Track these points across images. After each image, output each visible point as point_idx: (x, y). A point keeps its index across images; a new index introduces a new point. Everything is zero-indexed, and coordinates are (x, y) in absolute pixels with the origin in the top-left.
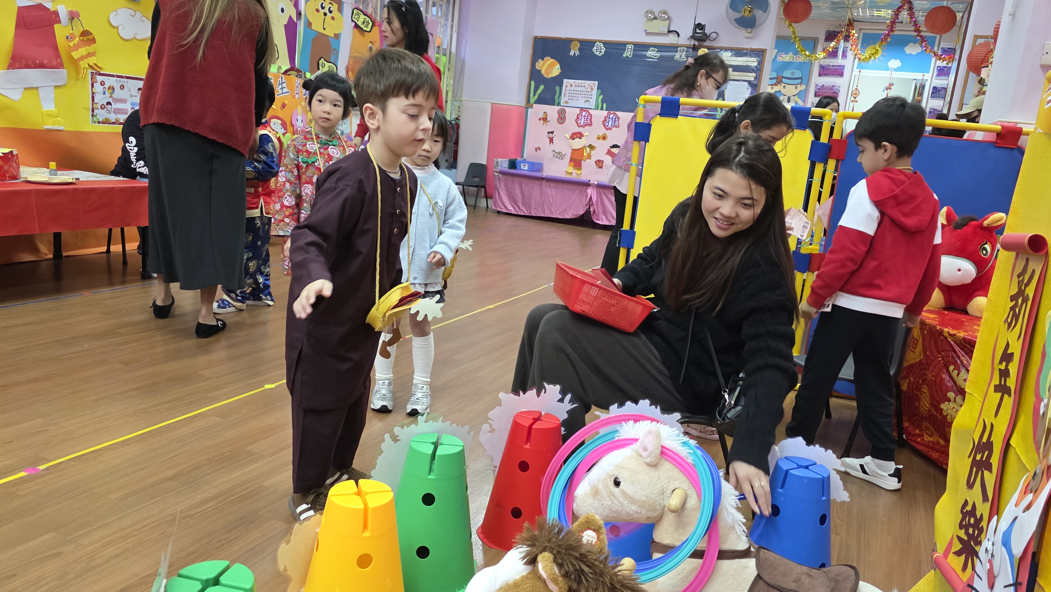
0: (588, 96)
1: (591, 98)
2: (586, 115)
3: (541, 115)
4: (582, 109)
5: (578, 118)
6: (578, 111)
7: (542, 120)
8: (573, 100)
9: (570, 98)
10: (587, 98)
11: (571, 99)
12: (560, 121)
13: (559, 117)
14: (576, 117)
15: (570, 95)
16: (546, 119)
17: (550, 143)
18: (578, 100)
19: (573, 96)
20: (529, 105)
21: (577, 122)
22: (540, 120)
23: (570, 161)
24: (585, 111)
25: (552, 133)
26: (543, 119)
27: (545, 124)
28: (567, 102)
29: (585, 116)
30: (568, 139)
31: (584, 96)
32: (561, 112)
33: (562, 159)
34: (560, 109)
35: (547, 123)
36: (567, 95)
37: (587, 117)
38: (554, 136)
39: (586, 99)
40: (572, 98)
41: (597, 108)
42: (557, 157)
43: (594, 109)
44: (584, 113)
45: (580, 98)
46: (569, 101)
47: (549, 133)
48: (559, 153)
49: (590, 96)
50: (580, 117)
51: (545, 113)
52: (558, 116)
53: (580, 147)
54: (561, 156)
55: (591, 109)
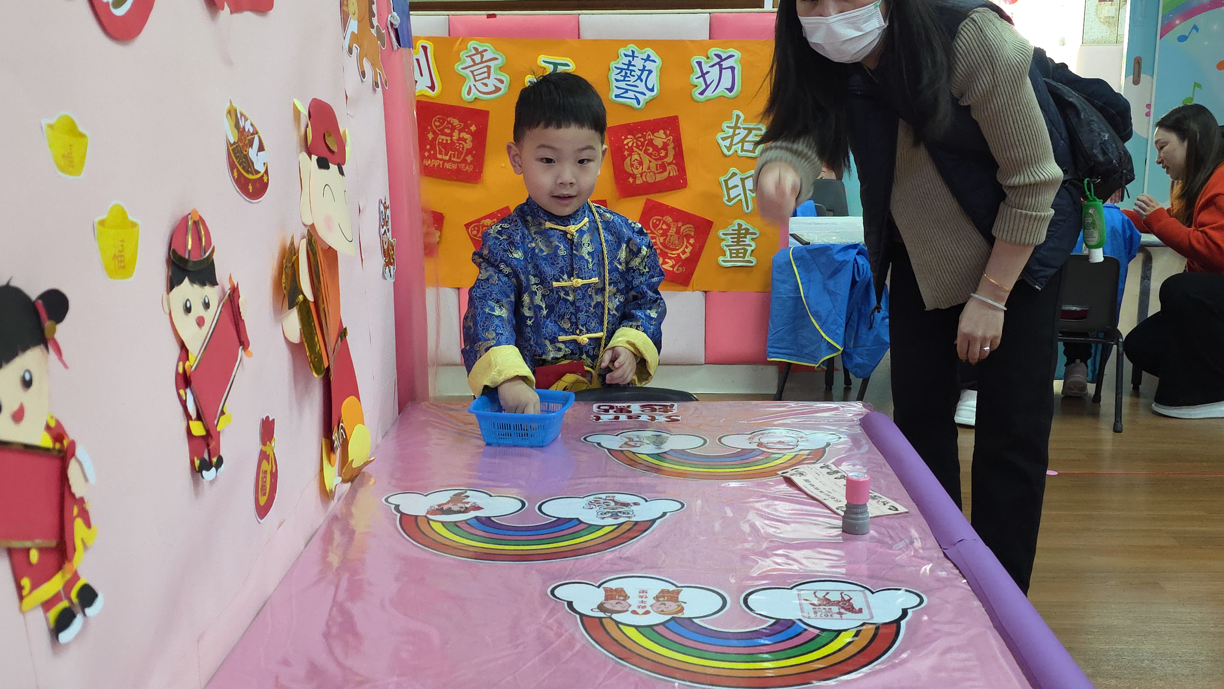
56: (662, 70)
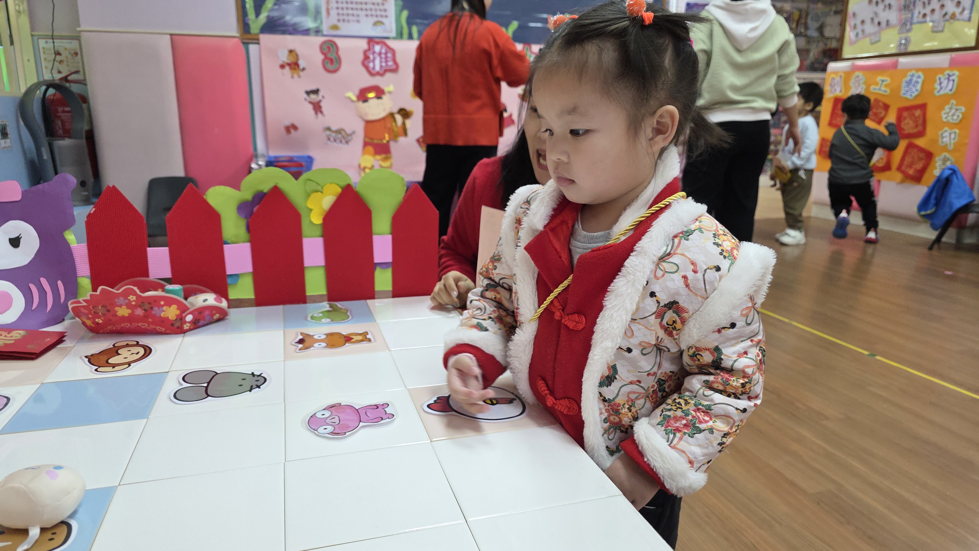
0: (379, 13)
1: (386, 16)
2: (383, 51)
3: (284, 57)
4: (371, 40)
5: (366, 57)
6: (363, 44)
7: (287, 68)
8: (349, 21)
9: (341, 18)
10: (377, 16)
11: (344, 20)
12: (329, 66)
13: (326, 58)
14: (361, 57)
15: (340, 11)
16: (297, 65)
17: (316, 113)
18: (358, 21)
19: (348, 15)
20: (248, 36)
21: (367, 68)
22: (282, 67)
23: (366, 144)
24: (378, 43)
25: (316, 92)
26: (289, 64)
27: (296, 76)
28: (335, 27)
29: (380, 54)
30: (352, 101)
31: (369, 13)
32: (329, 47)
33: (347, 142)
34: (324, 43)
35: (301, 73)
36: (333, 12)
37: (386, 54)
38: (320, 97)
39: (375, 19)
40: (346, 18)
41: (400, 35)
42: (335, 140)
43: (394, 38)
44: (377, 48)
45: (363, 19)
46: (340, 24)
47: (308, 93)
48: (339, 132)
49: (383, 13)
50: (371, 57)
51: (291, 51)
52: (322, 57)
53: (382, 114)
54: (343, 137)
55: (387, 38)
56: (923, 82)
